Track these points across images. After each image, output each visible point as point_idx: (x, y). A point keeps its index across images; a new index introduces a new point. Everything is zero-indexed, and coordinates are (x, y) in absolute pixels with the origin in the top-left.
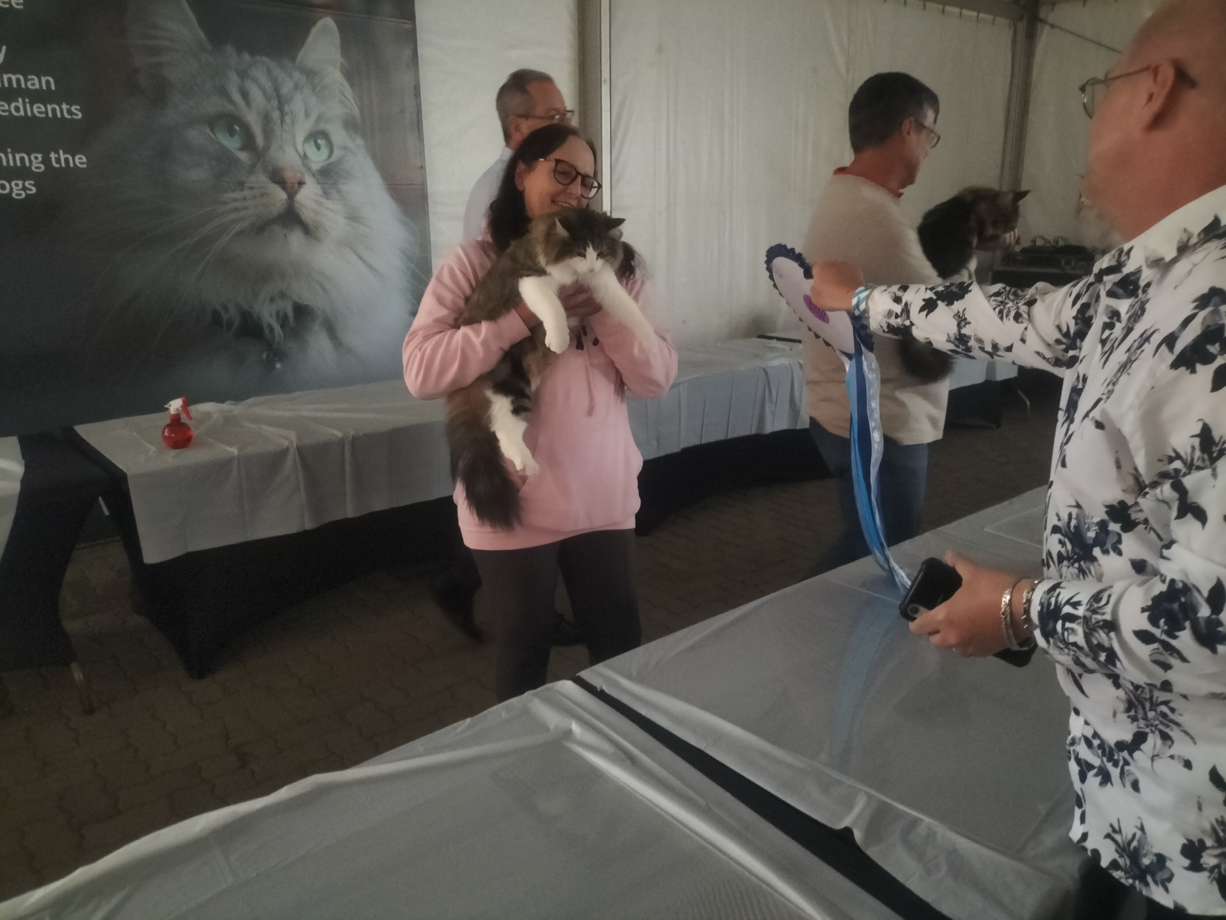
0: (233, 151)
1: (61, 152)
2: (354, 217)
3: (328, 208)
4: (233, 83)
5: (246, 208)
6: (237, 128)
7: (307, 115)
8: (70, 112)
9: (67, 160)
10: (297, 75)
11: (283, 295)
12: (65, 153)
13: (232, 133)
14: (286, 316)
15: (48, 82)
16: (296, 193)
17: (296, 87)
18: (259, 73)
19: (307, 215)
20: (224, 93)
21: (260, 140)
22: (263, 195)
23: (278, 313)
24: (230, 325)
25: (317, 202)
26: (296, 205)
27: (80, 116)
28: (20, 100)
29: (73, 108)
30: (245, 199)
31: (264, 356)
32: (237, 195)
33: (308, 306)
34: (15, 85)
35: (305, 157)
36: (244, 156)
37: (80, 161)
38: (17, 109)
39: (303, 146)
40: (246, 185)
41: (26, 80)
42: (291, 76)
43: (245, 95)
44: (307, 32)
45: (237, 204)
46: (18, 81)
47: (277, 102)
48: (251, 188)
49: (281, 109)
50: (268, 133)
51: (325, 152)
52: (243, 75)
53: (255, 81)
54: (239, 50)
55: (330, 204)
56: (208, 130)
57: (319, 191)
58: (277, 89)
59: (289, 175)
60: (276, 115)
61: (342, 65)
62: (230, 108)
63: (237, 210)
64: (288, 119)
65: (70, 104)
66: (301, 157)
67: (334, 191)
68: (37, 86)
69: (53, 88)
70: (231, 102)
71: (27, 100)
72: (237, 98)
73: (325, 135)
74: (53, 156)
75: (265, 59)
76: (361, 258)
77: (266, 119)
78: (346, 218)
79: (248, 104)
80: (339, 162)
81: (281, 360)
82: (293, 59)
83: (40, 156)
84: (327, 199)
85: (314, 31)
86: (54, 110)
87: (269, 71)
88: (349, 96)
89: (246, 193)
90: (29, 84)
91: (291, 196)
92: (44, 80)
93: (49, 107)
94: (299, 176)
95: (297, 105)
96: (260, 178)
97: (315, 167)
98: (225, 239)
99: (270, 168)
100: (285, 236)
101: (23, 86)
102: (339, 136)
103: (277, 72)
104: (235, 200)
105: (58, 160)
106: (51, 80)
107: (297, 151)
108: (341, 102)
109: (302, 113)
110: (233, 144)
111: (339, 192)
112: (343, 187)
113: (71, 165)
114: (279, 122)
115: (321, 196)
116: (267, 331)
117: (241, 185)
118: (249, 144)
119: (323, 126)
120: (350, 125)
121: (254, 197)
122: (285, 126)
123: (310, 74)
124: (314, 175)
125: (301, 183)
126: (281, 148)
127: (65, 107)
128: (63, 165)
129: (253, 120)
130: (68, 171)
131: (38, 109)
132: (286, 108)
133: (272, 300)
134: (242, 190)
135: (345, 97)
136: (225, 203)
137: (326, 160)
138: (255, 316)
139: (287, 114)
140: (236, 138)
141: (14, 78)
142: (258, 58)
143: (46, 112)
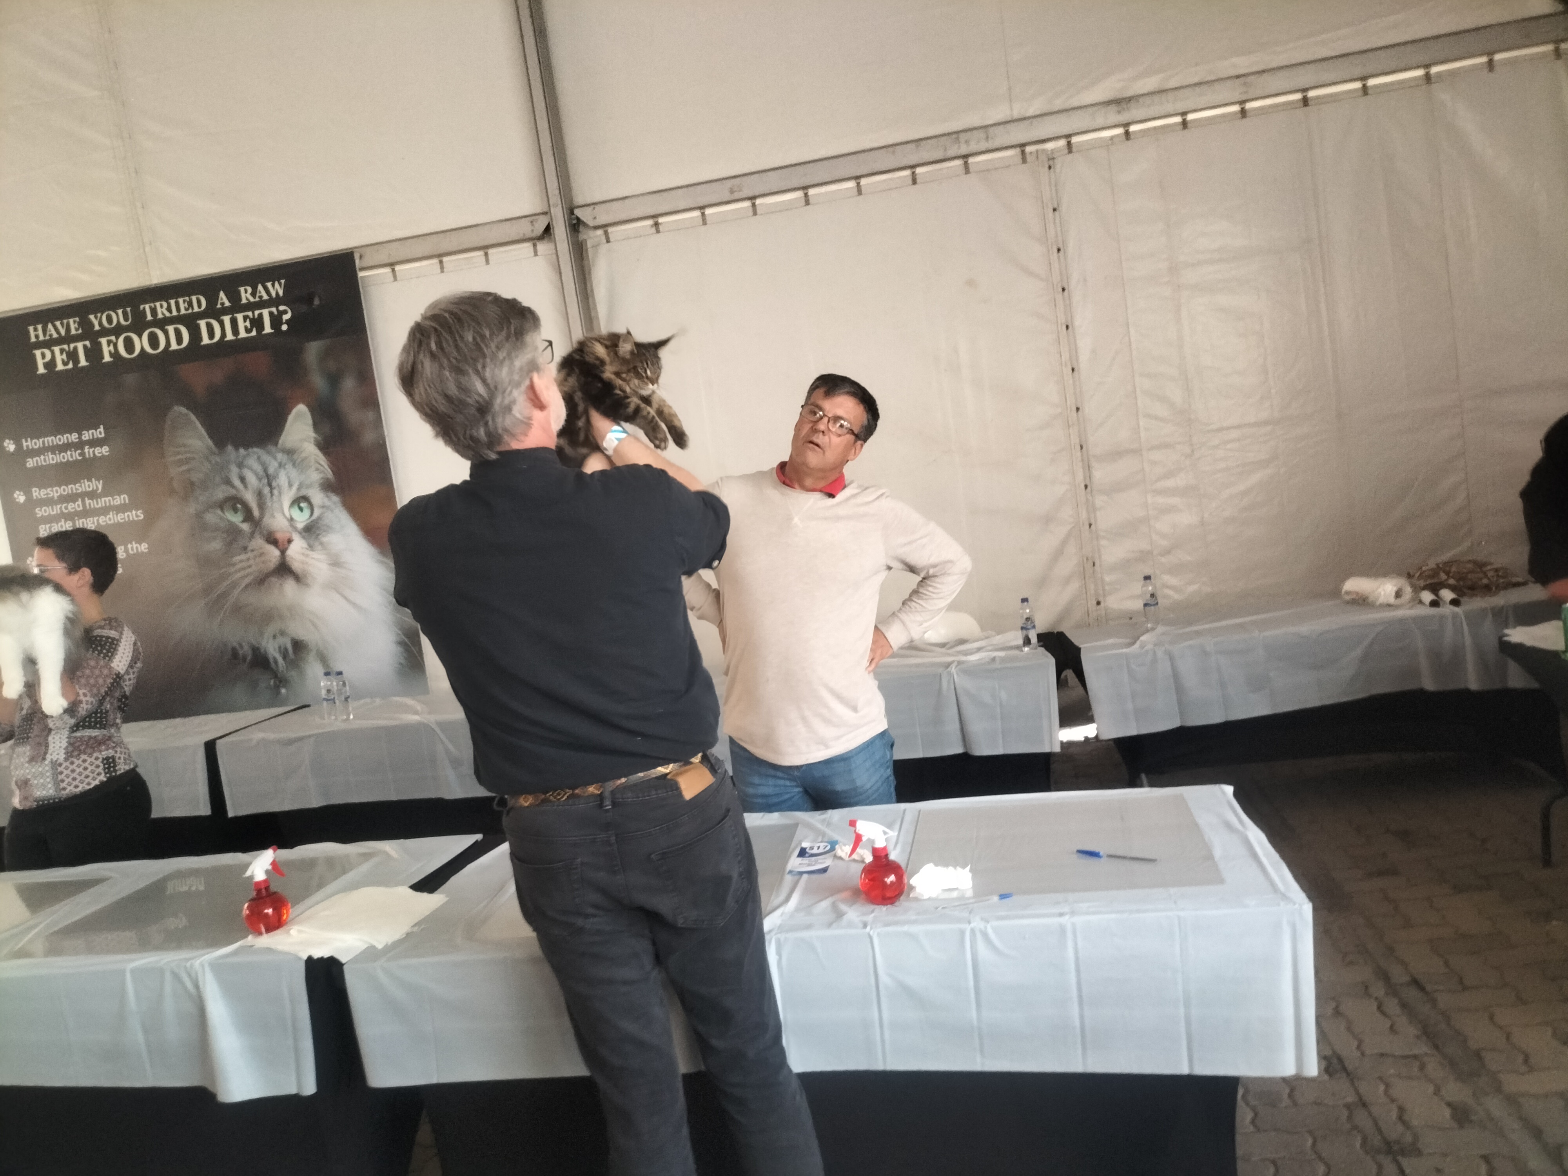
0: (238, 524)
1: (134, 543)
2: (336, 563)
3: (313, 558)
4: (234, 473)
5: (250, 567)
6: (239, 506)
7: (290, 485)
8: (137, 516)
9: (137, 548)
10: (280, 456)
11: (283, 633)
12: (136, 543)
13: (235, 510)
14: (286, 650)
15: (124, 498)
16: (286, 549)
17: (281, 465)
18: (252, 462)
19: (296, 566)
20: (228, 482)
21: (256, 513)
22: (262, 554)
23: (280, 648)
24: (244, 659)
25: (303, 554)
26: (288, 559)
27: (142, 517)
28: (111, 513)
29: (139, 512)
30: (248, 559)
31: (272, 683)
32: (243, 557)
33: (303, 640)
34: (108, 504)
35: (291, 520)
36: (245, 527)
37: (144, 547)
38: (110, 519)
39: (289, 510)
40: (249, 548)
41: (114, 500)
42: (275, 458)
43: (243, 479)
44: (285, 421)
45: (244, 564)
46: (109, 500)
47: (266, 481)
48: (252, 551)
49: (270, 485)
50: (262, 506)
51: (307, 512)
52: (240, 465)
53: (250, 468)
54: (236, 448)
55: (314, 554)
56: (219, 512)
57: (305, 545)
58: (265, 470)
59: (279, 536)
60: (266, 490)
61: (315, 438)
62: (233, 492)
63: (244, 569)
64: (275, 492)
65: (137, 510)
66: (288, 520)
67: (317, 544)
68: (119, 503)
69: (127, 501)
70: (233, 487)
71: (115, 512)
72: (237, 482)
73: (305, 499)
74: (129, 546)
75: (255, 449)
76: (345, 598)
77: (260, 494)
78: (330, 564)
79: (246, 486)
80: (319, 518)
81: (284, 686)
82: (276, 444)
83: (123, 547)
84: (313, 550)
85: (291, 418)
86: (128, 516)
87: (259, 458)
88: (323, 463)
89: (250, 555)
90: (115, 501)
91: (283, 552)
92: (122, 497)
93: (126, 514)
94: (287, 536)
95: (282, 480)
96: (258, 542)
97: (300, 526)
98: (236, 592)
99: (265, 532)
100: (281, 585)
101: (112, 504)
102: (318, 497)
103: (266, 458)
104: (241, 561)
105: (132, 548)
106: (125, 496)
107: (284, 514)
108: (317, 469)
109: (286, 485)
110: (236, 519)
111: (321, 544)
112: (325, 539)
113: (140, 550)
114: (269, 495)
115: (307, 549)
116: (271, 661)
117: (245, 548)
118: (248, 516)
119: (304, 492)
120: (328, 487)
121: (255, 557)
122: (274, 497)
123: (290, 452)
124: (300, 533)
125: (290, 541)
126: (273, 516)
127: (134, 512)
128: (135, 551)
129: (250, 498)
130: (139, 555)
131: (120, 518)
132: (274, 484)
133: (274, 637)
134: (246, 553)
135: (320, 464)
136: (234, 565)
137: (309, 519)
138: (262, 651)
139: (274, 488)
140: (239, 513)
141: (107, 499)
142: (250, 450)
143: (124, 518)
